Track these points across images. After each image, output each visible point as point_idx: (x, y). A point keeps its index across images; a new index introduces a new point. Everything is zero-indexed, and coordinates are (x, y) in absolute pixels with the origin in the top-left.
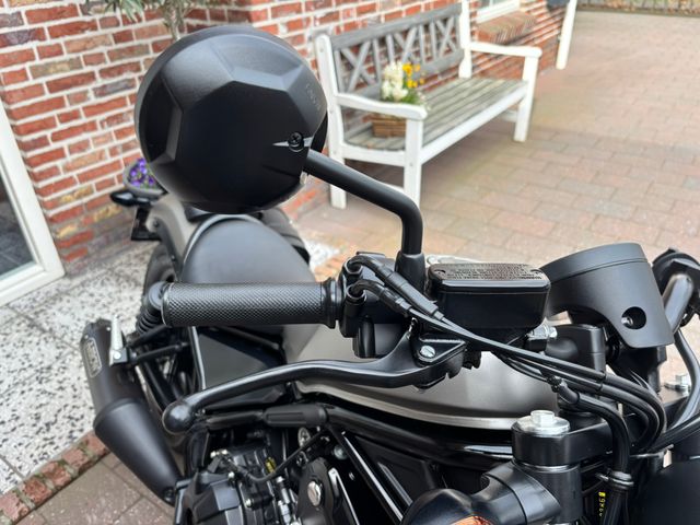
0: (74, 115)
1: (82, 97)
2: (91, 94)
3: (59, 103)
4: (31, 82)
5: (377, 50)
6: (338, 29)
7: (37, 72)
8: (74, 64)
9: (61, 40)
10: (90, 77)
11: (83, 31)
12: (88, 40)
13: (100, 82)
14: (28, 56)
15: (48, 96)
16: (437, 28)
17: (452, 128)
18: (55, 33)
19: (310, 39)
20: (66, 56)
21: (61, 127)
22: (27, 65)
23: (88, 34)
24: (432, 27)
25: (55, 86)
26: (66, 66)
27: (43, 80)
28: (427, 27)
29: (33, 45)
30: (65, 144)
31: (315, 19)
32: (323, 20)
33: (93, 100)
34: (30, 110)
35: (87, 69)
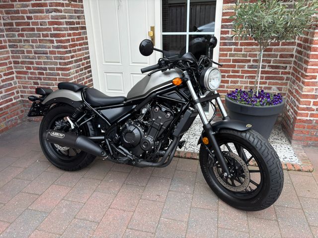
0: (238, 72)
1: (243, 67)
2: (246, 67)
3: (234, 66)
4: (228, 58)
7: (231, 55)
8: (245, 56)
9: (243, 47)
10: (249, 61)
11: (252, 46)
12: (253, 49)
13: (252, 63)
14: (230, 50)
15: (231, 63)
18: (242, 44)
20: (243, 53)
21: (231, 74)
22: (229, 53)
23: (254, 47)
25: (234, 61)
26: (241, 56)
27: (232, 58)
29: (233, 47)
30: (230, 79)
33: (246, 69)
35: (248, 58)
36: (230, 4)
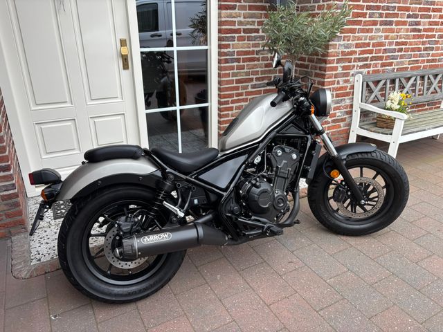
0: (241, 94)
1: (246, 88)
2: (250, 87)
3: (237, 88)
4: (231, 78)
5: (388, 85)
6: (369, 72)
7: (234, 75)
8: (247, 74)
9: (245, 64)
10: (251, 80)
11: (254, 61)
12: (255, 65)
13: (254, 82)
14: (232, 68)
15: (235, 85)
16: (429, 78)
17: (425, 130)
18: (244, 60)
19: (353, 75)
20: (245, 70)
21: (235, 98)
22: (231, 72)
23: (256, 62)
24: (426, 78)
25: (238, 81)
26: (244, 74)
27: (234, 78)
28: (422, 78)
29: (235, 64)
30: (234, 105)
31: (358, 66)
32: (361, 67)
33: (250, 90)
34: (227, 89)
35: (251, 77)
36: (229, 11)
